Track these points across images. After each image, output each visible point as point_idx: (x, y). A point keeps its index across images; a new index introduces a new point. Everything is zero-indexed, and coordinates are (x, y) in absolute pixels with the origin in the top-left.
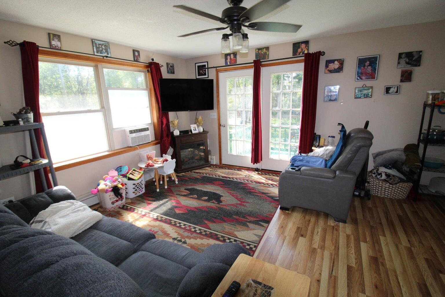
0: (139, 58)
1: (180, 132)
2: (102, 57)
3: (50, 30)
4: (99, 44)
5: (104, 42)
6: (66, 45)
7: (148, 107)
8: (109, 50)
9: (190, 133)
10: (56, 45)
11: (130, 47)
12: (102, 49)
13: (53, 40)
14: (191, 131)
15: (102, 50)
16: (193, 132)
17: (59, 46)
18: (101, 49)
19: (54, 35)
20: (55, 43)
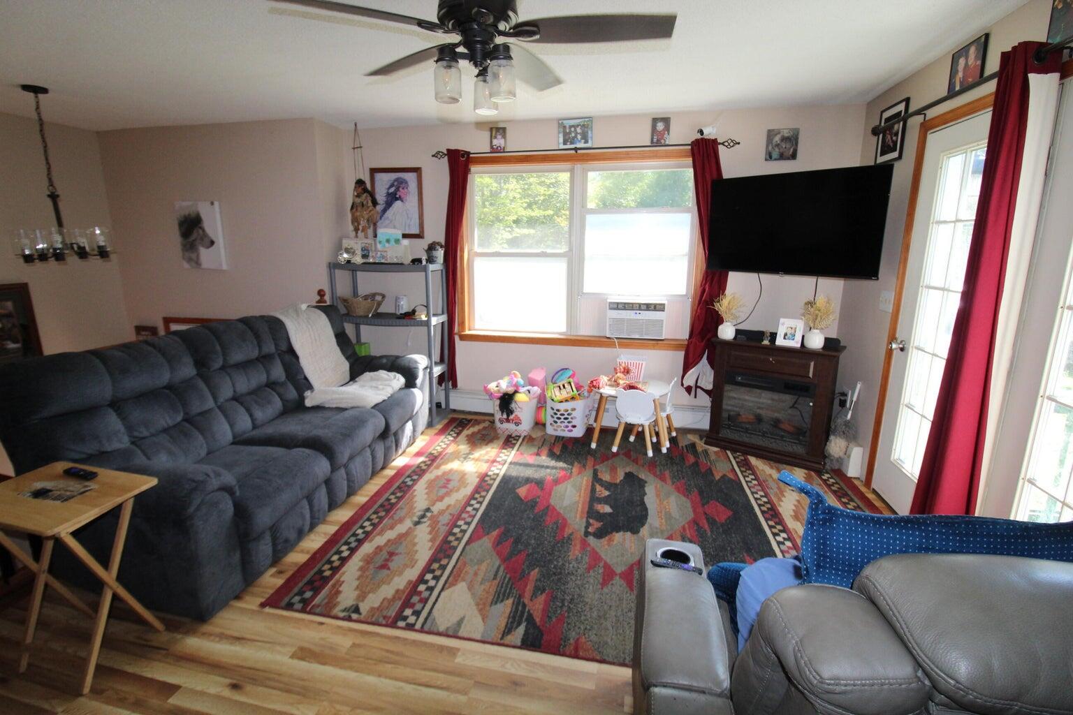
0: (665, 136)
1: (738, 332)
2: (573, 152)
3: (491, 122)
4: (571, 127)
5: (581, 120)
6: (515, 143)
7: (686, 255)
8: (589, 132)
9: (766, 342)
10: (498, 145)
11: (645, 115)
12: (577, 133)
13: (496, 137)
14: (773, 336)
15: (576, 136)
16: (780, 342)
17: (503, 146)
18: (573, 135)
19: (498, 129)
20: (499, 142)
